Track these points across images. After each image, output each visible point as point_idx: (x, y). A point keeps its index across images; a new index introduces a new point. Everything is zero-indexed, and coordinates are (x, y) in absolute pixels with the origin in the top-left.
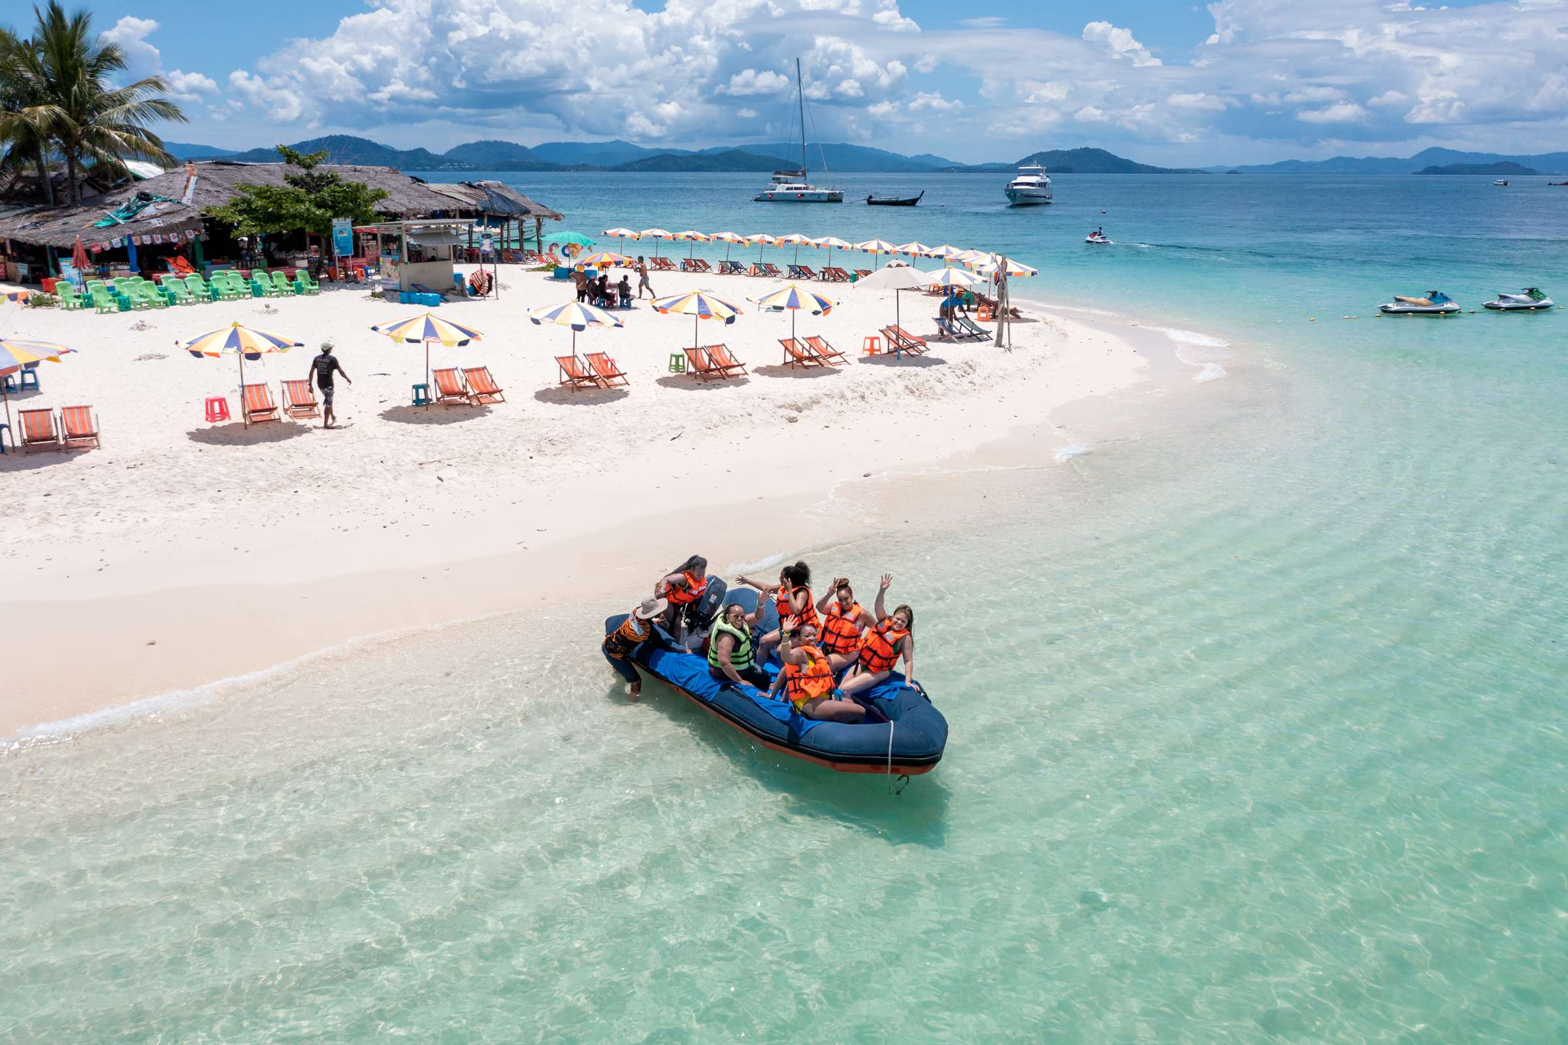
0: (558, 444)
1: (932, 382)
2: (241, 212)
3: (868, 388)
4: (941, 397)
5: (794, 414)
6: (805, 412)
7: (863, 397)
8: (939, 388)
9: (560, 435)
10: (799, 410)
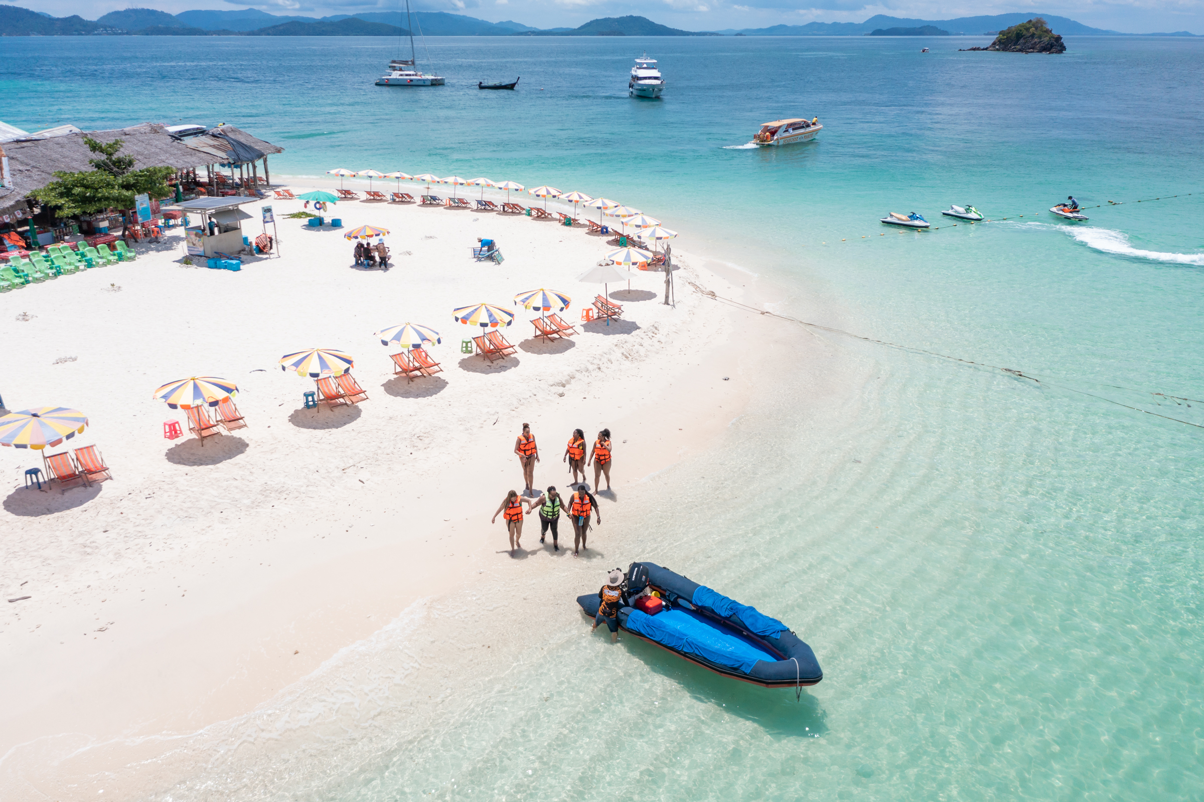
0: (424, 439)
1: (637, 347)
2: (61, 195)
3: (600, 360)
4: (645, 358)
5: (561, 390)
6: (568, 386)
7: (599, 368)
8: (642, 351)
9: (423, 431)
10: (564, 386)
